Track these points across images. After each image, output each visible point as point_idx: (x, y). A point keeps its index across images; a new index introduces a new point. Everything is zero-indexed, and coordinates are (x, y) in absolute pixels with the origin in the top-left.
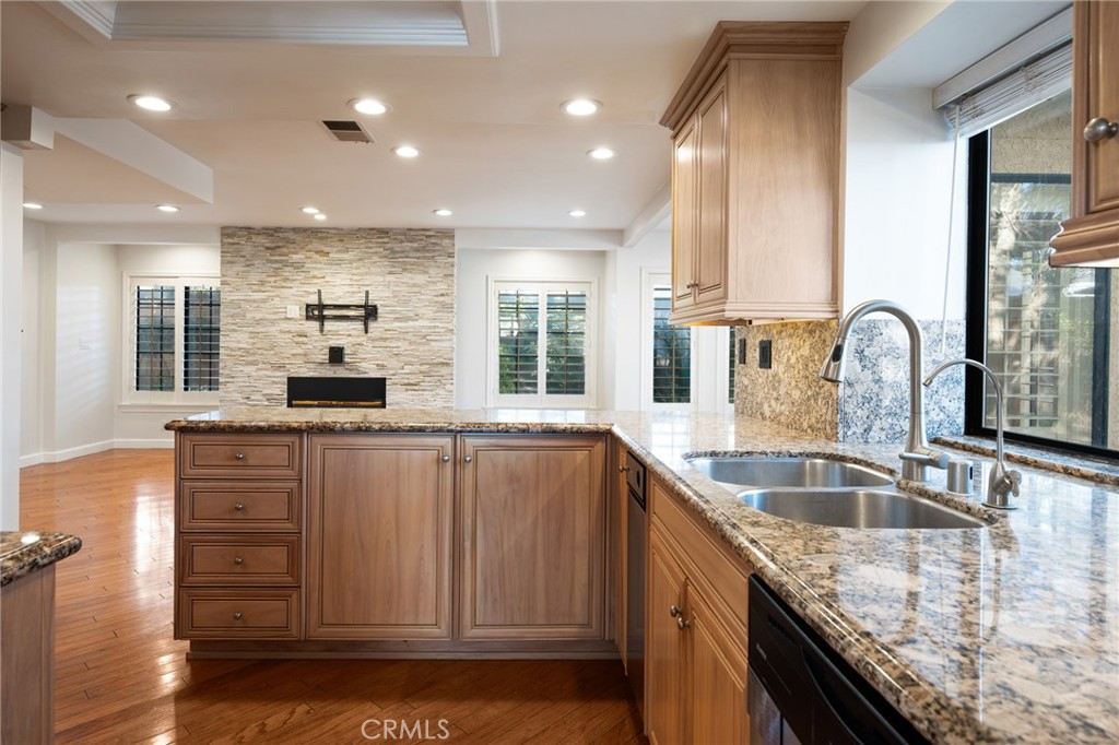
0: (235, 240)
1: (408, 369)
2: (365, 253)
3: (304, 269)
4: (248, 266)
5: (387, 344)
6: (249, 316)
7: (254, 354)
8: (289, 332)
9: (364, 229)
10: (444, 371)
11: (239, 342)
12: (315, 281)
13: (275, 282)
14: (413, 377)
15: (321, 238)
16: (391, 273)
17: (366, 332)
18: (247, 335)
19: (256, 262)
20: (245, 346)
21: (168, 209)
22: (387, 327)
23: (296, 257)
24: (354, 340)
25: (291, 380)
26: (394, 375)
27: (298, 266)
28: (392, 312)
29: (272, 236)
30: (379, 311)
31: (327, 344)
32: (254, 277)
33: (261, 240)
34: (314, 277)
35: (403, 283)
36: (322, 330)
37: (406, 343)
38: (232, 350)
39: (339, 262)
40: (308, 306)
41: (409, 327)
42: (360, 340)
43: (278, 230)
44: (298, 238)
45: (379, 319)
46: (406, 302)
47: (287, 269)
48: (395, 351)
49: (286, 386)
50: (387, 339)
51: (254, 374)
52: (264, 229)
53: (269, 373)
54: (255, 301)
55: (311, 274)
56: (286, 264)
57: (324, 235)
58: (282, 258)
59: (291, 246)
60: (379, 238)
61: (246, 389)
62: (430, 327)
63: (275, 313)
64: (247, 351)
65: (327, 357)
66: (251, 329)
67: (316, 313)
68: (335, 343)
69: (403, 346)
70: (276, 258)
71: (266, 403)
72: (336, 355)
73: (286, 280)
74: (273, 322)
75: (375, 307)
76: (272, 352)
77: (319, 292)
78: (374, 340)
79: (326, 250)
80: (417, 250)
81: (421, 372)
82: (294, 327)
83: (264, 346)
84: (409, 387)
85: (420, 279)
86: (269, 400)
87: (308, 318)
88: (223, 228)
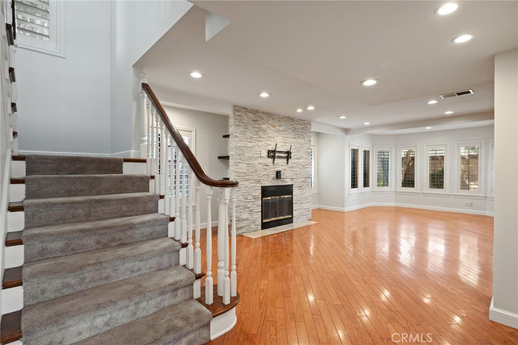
0: (240, 114)
1: (299, 180)
2: (287, 128)
3: (266, 133)
4: (246, 128)
6: (246, 155)
7: (248, 175)
8: (262, 164)
9: (286, 117)
10: (309, 180)
11: (243, 169)
12: (271, 139)
13: (256, 138)
14: (300, 183)
15: (273, 119)
16: (294, 138)
17: (288, 164)
18: (245, 165)
19: (249, 127)
20: (245, 171)
22: (294, 162)
23: (264, 126)
24: (283, 167)
25: (262, 187)
26: (296, 183)
27: (265, 131)
29: (255, 114)
30: (291, 154)
31: (274, 170)
32: (248, 134)
33: (250, 115)
34: (270, 137)
35: (298, 142)
36: (274, 163)
37: (299, 169)
38: (240, 173)
39: (278, 131)
40: (269, 151)
41: (300, 162)
42: (285, 168)
43: (257, 111)
44: (265, 117)
45: (292, 158)
46: (299, 151)
47: (261, 132)
48: (296, 172)
49: (261, 191)
50: (294, 167)
51: (249, 186)
52: (252, 110)
53: (254, 185)
54: (248, 147)
55: (270, 135)
56: (260, 129)
57: (273, 117)
58: (259, 126)
59: (262, 120)
60: (291, 121)
61: (245, 194)
62: (305, 162)
63: (256, 154)
64: (246, 173)
65: (275, 175)
66: (247, 162)
67: (272, 154)
68: (278, 169)
70: (257, 126)
71: (253, 200)
72: (278, 175)
73: (260, 137)
74: (256, 158)
76: (255, 174)
77: (276, 145)
78: (290, 168)
79: (274, 124)
80: (302, 129)
81: (303, 181)
82: (263, 161)
83: (252, 171)
84: (299, 188)
85: (302, 141)
86: (254, 198)
87: (269, 157)
88: (235, 106)
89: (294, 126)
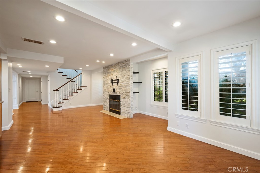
0: (104, 69)
2: (118, 68)
9: (118, 63)
13: (108, 76)
15: (113, 66)
16: (121, 72)
19: (106, 73)
22: (120, 84)
26: (121, 95)
28: (121, 81)
35: (123, 74)
36: (113, 85)
39: (115, 71)
41: (123, 84)
46: (123, 78)
49: (109, 96)
50: (121, 87)
53: (107, 94)
55: (112, 74)
61: (105, 96)
62: (126, 84)
67: (112, 82)
72: (114, 90)
74: (108, 84)
77: (111, 77)
79: (113, 69)
80: (124, 66)
81: (125, 94)
83: (107, 88)
84: (124, 98)
86: (107, 99)
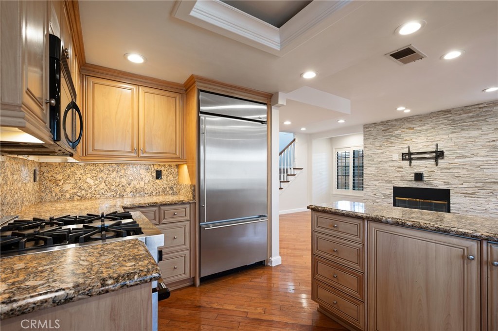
0: (370, 129)
1: (465, 185)
2: (436, 124)
3: (401, 137)
4: (375, 139)
5: (450, 171)
6: (375, 160)
7: (378, 176)
8: (394, 166)
9: (435, 113)
11: (371, 171)
12: (407, 142)
13: (387, 145)
15: (409, 122)
16: (452, 133)
17: (437, 165)
19: (378, 137)
20: (373, 173)
21: (341, 121)
22: (451, 162)
23: (396, 132)
24: (429, 169)
25: (394, 188)
26: (456, 188)
27: (398, 136)
28: (454, 154)
29: (385, 125)
30: (445, 154)
31: (413, 172)
32: (377, 144)
33: (381, 127)
35: (461, 137)
36: (410, 165)
37: (465, 170)
38: (368, 174)
39: (420, 132)
40: (403, 154)
41: (467, 161)
42: (432, 169)
43: (388, 121)
44: (397, 123)
45: (445, 158)
46: (464, 148)
47: (393, 138)
48: (457, 175)
49: (392, 191)
50: (451, 168)
51: (378, 184)
52: (381, 122)
53: (384, 184)
54: (378, 154)
55: (405, 139)
56: (392, 136)
57: (411, 119)
58: (390, 134)
59: (394, 127)
60: (445, 115)
61: (374, 191)
63: (387, 158)
64: (374, 175)
65: (414, 178)
66: (376, 166)
67: (407, 157)
68: (418, 171)
69: (462, 172)
70: (387, 134)
71: (383, 197)
72: (419, 177)
73: (392, 143)
74: (386, 162)
75: (442, 153)
76: (386, 175)
77: (409, 147)
78: (442, 169)
79: (412, 126)
82: (396, 164)
83: (381, 172)
84: (467, 195)
85: (475, 133)
86: (384, 196)
87: (403, 159)
88: (364, 125)
89: (452, 118)
